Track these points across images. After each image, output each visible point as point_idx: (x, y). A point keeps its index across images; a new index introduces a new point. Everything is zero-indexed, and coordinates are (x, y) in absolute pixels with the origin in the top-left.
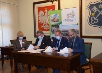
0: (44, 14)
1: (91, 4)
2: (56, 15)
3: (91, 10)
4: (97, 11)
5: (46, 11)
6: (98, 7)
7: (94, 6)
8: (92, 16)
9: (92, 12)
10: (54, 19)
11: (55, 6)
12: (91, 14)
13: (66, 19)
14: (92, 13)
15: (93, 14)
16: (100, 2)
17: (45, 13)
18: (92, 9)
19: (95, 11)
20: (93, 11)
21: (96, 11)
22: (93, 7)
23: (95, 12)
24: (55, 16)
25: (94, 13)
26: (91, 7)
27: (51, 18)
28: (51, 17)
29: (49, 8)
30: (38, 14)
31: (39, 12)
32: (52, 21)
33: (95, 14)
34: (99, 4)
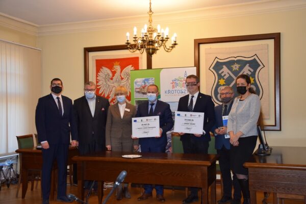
0: (111, 75)
1: (217, 62)
2: (147, 80)
3: (217, 73)
4: (230, 76)
5: (117, 68)
6: (231, 69)
7: (224, 66)
8: (220, 85)
9: (220, 77)
10: (144, 88)
11: (140, 60)
12: (218, 82)
13: (171, 89)
14: (220, 79)
15: (222, 82)
16: (235, 59)
17: (114, 73)
18: (220, 72)
19: (225, 75)
20: (223, 75)
21: (227, 76)
22: (222, 68)
23: (225, 77)
24: (144, 82)
25: (224, 79)
26: (218, 66)
27: (135, 86)
28: (136, 83)
29: (124, 63)
30: (97, 74)
31: (98, 71)
32: (139, 92)
33: (225, 82)
34: (232, 62)
